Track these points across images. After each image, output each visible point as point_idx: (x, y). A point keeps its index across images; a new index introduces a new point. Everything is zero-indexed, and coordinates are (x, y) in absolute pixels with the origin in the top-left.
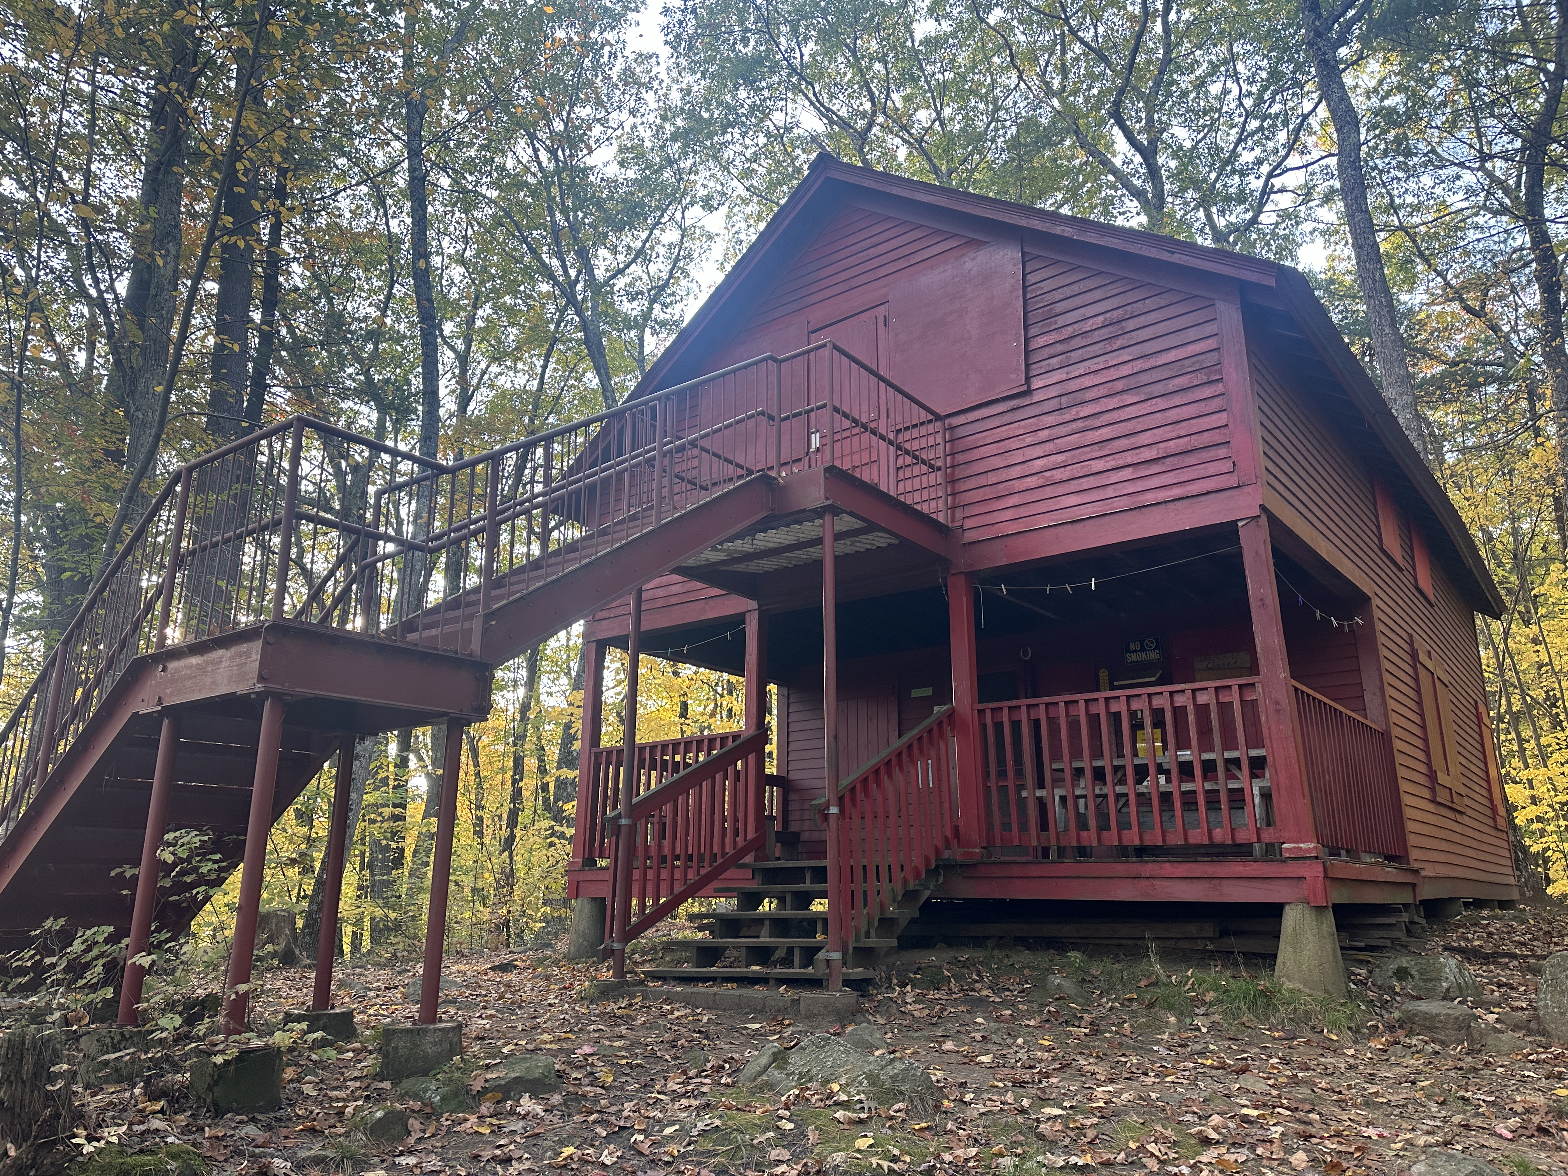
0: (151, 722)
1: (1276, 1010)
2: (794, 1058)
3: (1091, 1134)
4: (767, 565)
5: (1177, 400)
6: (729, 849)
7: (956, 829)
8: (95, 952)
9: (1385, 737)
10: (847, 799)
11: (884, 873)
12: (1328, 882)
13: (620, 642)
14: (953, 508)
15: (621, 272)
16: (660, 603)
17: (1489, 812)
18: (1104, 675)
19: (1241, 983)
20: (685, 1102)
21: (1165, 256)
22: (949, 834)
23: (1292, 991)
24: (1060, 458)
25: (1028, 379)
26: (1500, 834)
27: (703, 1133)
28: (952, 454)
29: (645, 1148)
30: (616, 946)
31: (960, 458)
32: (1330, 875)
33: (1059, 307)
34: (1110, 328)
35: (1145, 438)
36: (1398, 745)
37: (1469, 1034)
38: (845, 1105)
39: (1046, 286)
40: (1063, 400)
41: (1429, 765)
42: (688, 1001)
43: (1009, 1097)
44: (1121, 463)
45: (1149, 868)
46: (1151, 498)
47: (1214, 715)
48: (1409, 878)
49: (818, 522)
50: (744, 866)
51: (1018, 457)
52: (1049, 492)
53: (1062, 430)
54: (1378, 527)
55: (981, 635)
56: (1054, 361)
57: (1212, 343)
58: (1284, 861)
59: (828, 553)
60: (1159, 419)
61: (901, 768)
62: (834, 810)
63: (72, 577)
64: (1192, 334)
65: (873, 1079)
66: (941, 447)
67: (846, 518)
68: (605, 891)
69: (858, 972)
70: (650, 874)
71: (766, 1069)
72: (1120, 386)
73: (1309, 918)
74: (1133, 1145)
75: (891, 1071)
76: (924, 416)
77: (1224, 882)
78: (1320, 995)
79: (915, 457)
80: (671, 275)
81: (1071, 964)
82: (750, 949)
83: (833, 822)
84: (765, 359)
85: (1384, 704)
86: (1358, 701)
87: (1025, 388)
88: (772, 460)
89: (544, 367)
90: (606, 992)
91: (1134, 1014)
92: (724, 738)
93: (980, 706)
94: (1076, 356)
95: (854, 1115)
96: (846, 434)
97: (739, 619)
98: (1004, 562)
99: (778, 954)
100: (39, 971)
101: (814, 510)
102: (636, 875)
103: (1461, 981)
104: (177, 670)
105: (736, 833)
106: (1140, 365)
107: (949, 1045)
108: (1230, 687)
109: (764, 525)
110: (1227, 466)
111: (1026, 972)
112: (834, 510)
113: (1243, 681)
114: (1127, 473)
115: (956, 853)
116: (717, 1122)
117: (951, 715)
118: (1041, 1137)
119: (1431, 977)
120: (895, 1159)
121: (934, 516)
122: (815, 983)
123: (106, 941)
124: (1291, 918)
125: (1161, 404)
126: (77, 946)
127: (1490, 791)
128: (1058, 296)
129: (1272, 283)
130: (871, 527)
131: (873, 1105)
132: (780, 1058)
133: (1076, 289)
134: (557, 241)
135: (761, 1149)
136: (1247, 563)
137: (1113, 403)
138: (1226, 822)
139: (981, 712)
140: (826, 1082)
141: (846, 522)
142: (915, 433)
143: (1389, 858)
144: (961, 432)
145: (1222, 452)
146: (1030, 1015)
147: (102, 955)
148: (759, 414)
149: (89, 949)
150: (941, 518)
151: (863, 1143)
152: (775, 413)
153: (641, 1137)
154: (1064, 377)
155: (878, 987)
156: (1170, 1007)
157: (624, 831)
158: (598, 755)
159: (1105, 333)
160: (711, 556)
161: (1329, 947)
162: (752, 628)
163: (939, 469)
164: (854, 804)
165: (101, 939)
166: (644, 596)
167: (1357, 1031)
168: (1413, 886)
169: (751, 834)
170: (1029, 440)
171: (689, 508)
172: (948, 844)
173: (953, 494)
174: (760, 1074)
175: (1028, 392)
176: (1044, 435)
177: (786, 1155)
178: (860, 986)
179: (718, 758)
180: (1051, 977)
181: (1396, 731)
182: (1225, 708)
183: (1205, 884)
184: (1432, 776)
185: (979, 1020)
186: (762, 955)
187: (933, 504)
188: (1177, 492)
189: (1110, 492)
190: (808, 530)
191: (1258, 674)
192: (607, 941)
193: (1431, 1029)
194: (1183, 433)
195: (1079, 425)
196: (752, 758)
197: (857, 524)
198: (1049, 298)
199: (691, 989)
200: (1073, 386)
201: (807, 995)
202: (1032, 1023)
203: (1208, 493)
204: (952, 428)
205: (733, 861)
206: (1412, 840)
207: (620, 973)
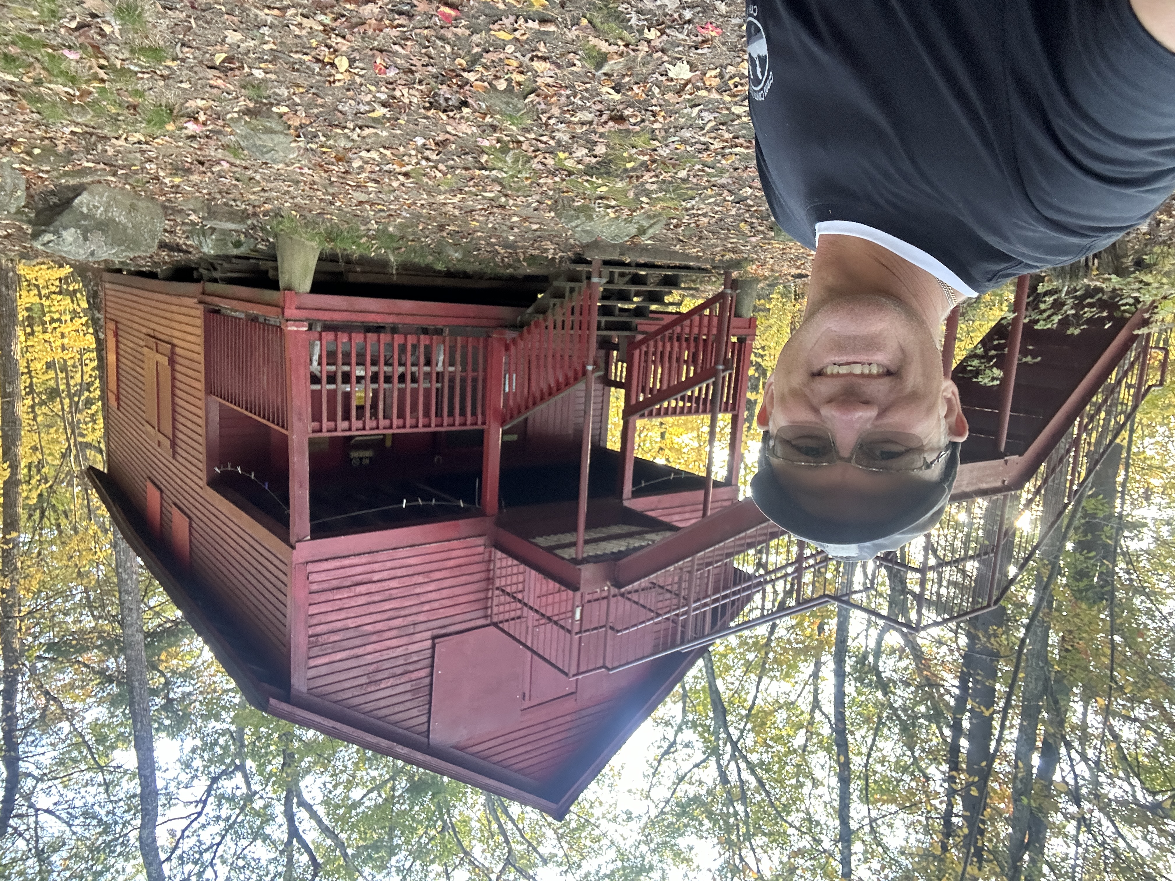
0: (1012, 450)
1: (326, 230)
2: (633, 231)
3: (471, 183)
4: (616, 530)
5: (339, 625)
6: (652, 343)
7: (507, 348)
8: (1045, 315)
9: (210, 390)
10: (580, 374)
11: (559, 324)
12: (282, 304)
13: (717, 484)
14: (490, 561)
15: (697, 766)
16: (687, 509)
17: (120, 333)
18: (389, 443)
19: (342, 246)
20: (700, 212)
21: (338, 725)
22: (512, 347)
23: (312, 240)
24: (418, 590)
25: (433, 647)
26: (113, 317)
27: (693, 198)
28: (487, 598)
29: (726, 193)
30: (729, 291)
31: (482, 595)
32: (279, 310)
33: (408, 696)
34: (376, 678)
35: (362, 600)
36: (201, 386)
37: (209, 209)
38: (608, 207)
39: (415, 712)
40: (411, 631)
41: (173, 370)
42: (687, 256)
43: (511, 202)
44: (379, 584)
45: (390, 319)
46: (364, 559)
47: (340, 414)
48: (208, 299)
49: (585, 555)
50: (642, 333)
51: (445, 593)
52: (428, 567)
53: (414, 610)
54: (191, 533)
55: (479, 474)
56: (415, 658)
57: (312, 663)
58: (307, 320)
59: (582, 534)
60: (352, 613)
61: (542, 390)
62: (590, 368)
63: (1088, 553)
64: (324, 670)
65: (590, 218)
66: (495, 603)
67: (566, 556)
68: (735, 321)
69: (579, 268)
70: (705, 330)
71: (650, 226)
72: (374, 638)
73: (296, 284)
74: (449, 176)
75: (579, 222)
76: (505, 626)
77: (345, 308)
78: (296, 237)
79: (514, 598)
80: (659, 762)
81: (444, 262)
82: (645, 284)
83: (591, 360)
84: (614, 668)
85: (207, 412)
86: (225, 416)
87: (436, 641)
88: (613, 600)
89: (756, 697)
90: (737, 264)
91: (414, 233)
92: (650, 415)
93: (485, 427)
94: (401, 661)
95: (606, 202)
96: (562, 616)
97: (637, 493)
98: (460, 522)
99: (626, 279)
100: (1079, 305)
101: (588, 562)
102: (714, 331)
103: (202, 238)
104: (995, 481)
105: (646, 353)
106: (360, 651)
107: (535, 227)
108: (328, 431)
109: (618, 556)
110: (312, 578)
111: (472, 260)
112: (576, 561)
113: (319, 435)
114: (376, 577)
115: (510, 335)
116: (684, 203)
117: (503, 423)
118: (500, 184)
119: (222, 242)
120: (587, 181)
121: (504, 555)
122: (606, 263)
123: (1038, 321)
124: (307, 285)
125: (350, 623)
126: (1056, 319)
127: (117, 347)
128: (408, 705)
129: (272, 701)
130: (550, 550)
131: (592, 205)
132: (642, 231)
133: (396, 709)
134: (744, 793)
135: (661, 190)
136: (307, 511)
137: (379, 626)
138: (340, 346)
139: (484, 423)
140: (617, 218)
141: (568, 553)
142: (513, 614)
143: (218, 312)
144: (480, 613)
145: (314, 587)
146: (479, 238)
147: (1042, 312)
148: (621, 631)
149: (1049, 317)
150: (499, 554)
151: (604, 189)
152: (610, 632)
153: (728, 198)
154: (410, 647)
155: (570, 259)
156: (391, 236)
157: (721, 361)
158: (733, 409)
159: (380, 676)
160: (657, 537)
161: (286, 265)
162: (628, 487)
163: (497, 588)
164: (576, 371)
165: (1042, 322)
166: (700, 513)
167: (277, 215)
168: (204, 293)
169: (637, 353)
170: (436, 605)
171: (671, 568)
172: (514, 341)
173: (488, 570)
174: (654, 224)
175: (434, 638)
176: (426, 607)
177: (648, 186)
178: (580, 260)
179: (656, 404)
180: (460, 257)
181: (201, 394)
182: (332, 418)
183: (357, 308)
184: (172, 362)
185: (512, 238)
186: (636, 280)
187: (504, 564)
188: (346, 562)
189: (389, 565)
190: (592, 550)
191: (310, 439)
192: (734, 294)
193: (231, 213)
194: (338, 602)
195: (403, 613)
196: (633, 402)
197: (559, 552)
198: (415, 703)
199: (684, 263)
200: (404, 640)
201: (616, 257)
202: (479, 234)
203: (327, 560)
204: (486, 617)
205: (649, 337)
206: (199, 322)
207: (727, 274)
